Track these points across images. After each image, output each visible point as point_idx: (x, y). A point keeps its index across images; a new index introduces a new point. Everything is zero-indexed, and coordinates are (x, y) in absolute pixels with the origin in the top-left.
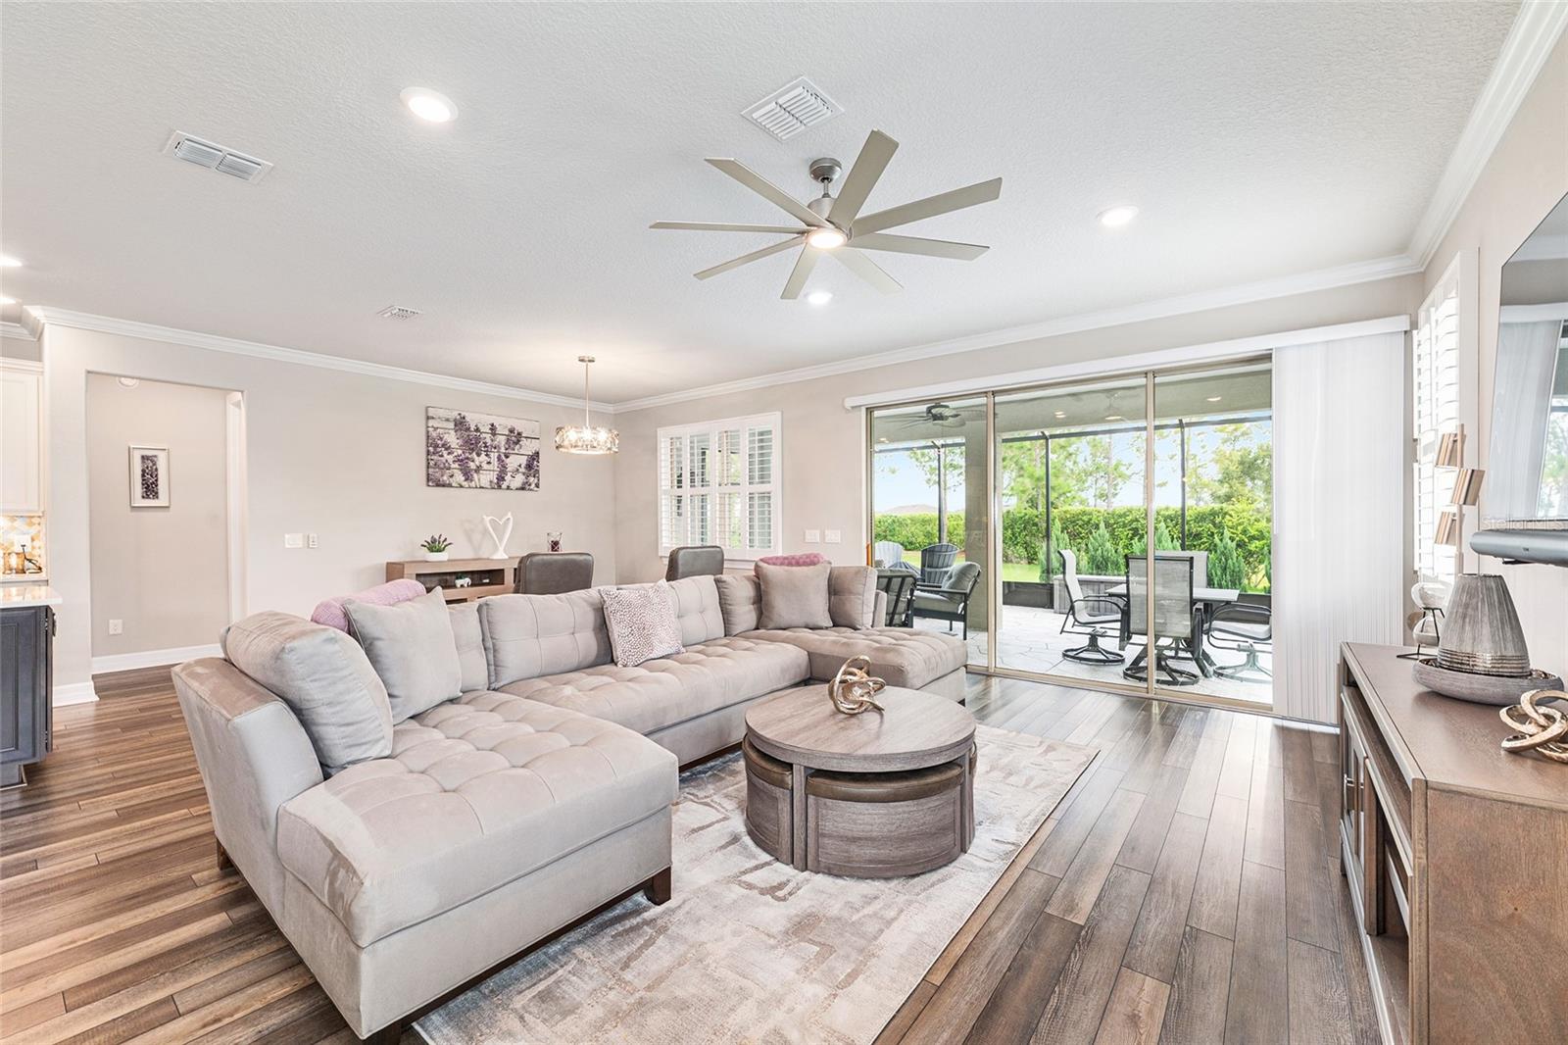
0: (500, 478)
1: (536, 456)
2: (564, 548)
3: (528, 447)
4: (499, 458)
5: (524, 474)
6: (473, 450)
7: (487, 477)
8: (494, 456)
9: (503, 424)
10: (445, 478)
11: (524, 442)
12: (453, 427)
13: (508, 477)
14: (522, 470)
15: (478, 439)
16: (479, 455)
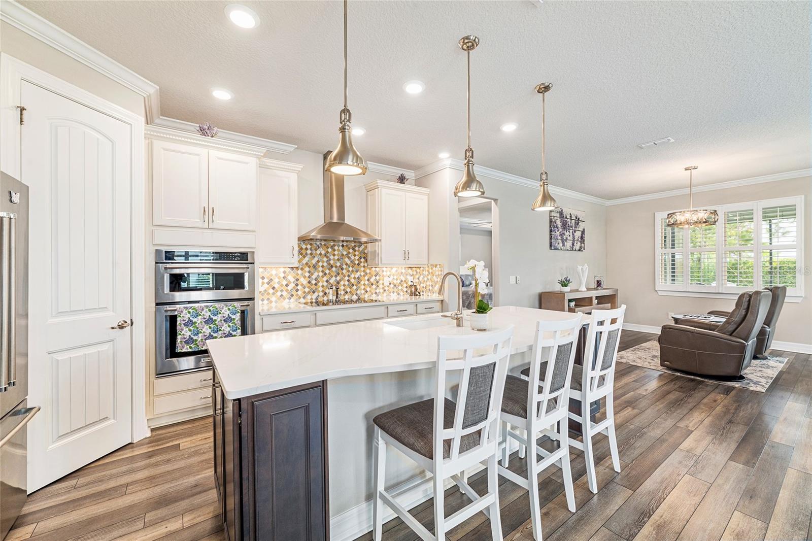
0: (573, 245)
1: (583, 232)
2: (604, 285)
3: (582, 226)
4: (572, 233)
5: (580, 241)
6: (564, 228)
7: (569, 244)
8: (571, 231)
9: (574, 213)
10: (557, 245)
11: (580, 223)
12: (559, 216)
13: (575, 244)
14: (580, 240)
15: (566, 222)
16: (566, 232)
